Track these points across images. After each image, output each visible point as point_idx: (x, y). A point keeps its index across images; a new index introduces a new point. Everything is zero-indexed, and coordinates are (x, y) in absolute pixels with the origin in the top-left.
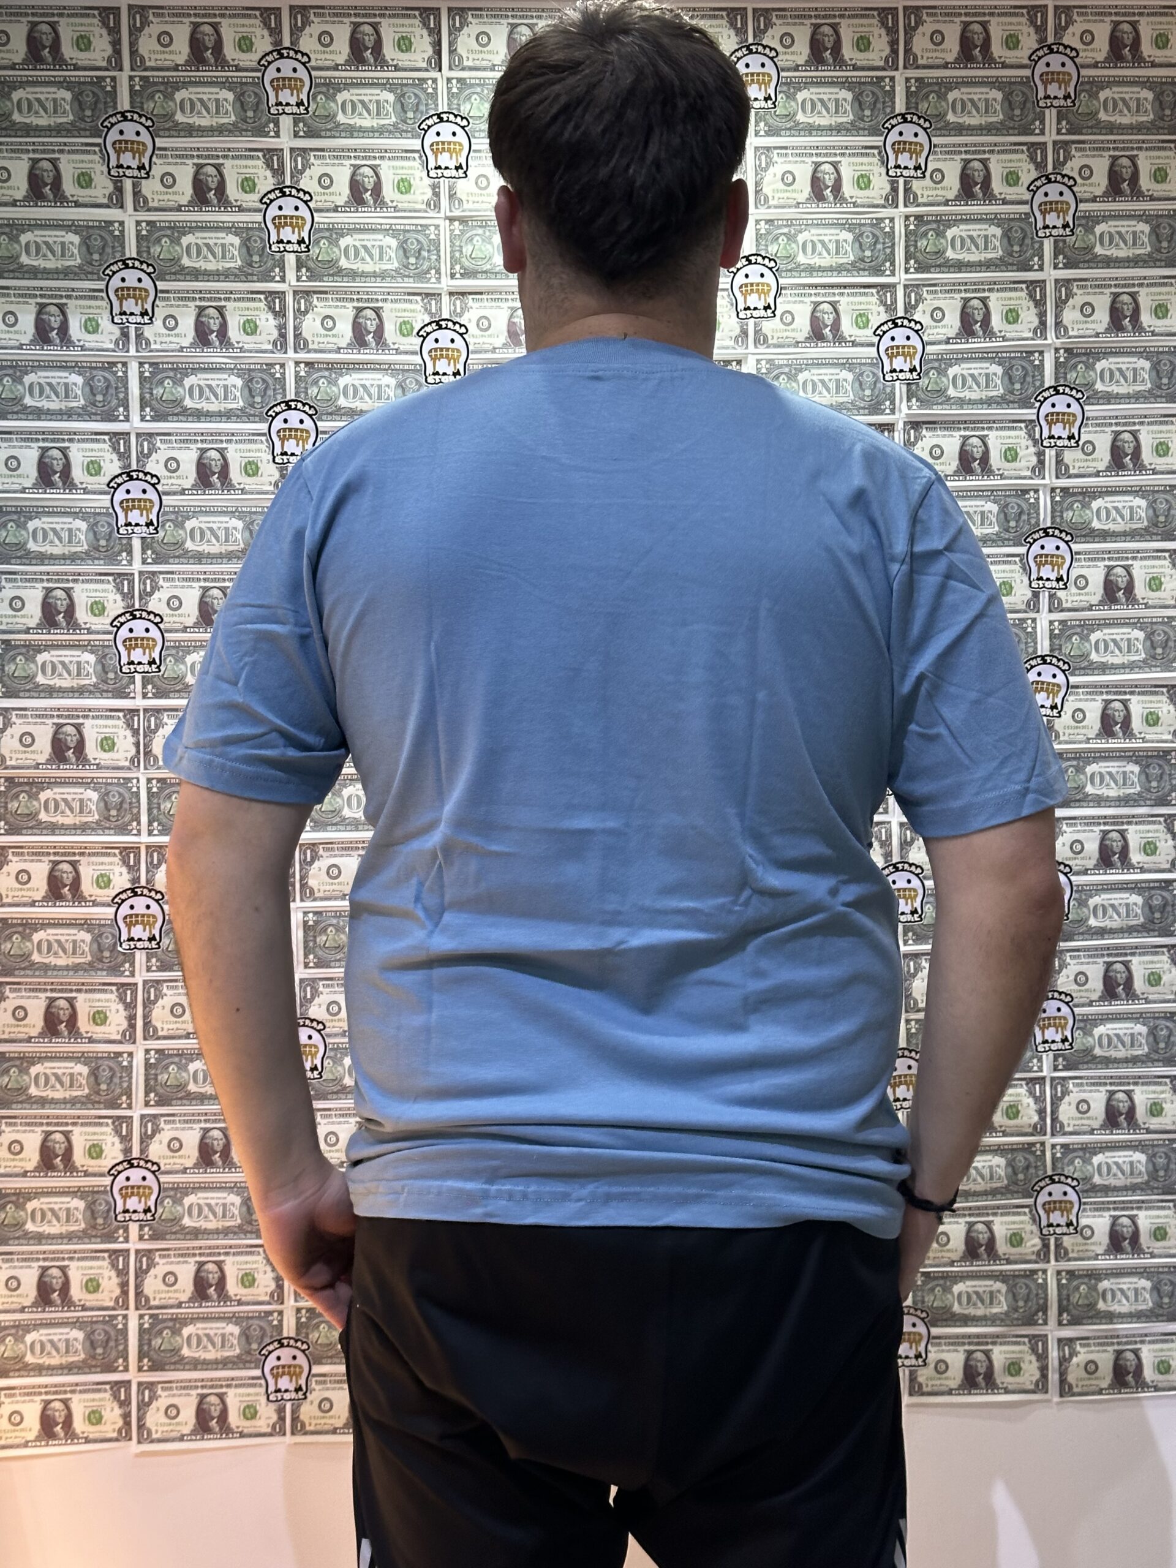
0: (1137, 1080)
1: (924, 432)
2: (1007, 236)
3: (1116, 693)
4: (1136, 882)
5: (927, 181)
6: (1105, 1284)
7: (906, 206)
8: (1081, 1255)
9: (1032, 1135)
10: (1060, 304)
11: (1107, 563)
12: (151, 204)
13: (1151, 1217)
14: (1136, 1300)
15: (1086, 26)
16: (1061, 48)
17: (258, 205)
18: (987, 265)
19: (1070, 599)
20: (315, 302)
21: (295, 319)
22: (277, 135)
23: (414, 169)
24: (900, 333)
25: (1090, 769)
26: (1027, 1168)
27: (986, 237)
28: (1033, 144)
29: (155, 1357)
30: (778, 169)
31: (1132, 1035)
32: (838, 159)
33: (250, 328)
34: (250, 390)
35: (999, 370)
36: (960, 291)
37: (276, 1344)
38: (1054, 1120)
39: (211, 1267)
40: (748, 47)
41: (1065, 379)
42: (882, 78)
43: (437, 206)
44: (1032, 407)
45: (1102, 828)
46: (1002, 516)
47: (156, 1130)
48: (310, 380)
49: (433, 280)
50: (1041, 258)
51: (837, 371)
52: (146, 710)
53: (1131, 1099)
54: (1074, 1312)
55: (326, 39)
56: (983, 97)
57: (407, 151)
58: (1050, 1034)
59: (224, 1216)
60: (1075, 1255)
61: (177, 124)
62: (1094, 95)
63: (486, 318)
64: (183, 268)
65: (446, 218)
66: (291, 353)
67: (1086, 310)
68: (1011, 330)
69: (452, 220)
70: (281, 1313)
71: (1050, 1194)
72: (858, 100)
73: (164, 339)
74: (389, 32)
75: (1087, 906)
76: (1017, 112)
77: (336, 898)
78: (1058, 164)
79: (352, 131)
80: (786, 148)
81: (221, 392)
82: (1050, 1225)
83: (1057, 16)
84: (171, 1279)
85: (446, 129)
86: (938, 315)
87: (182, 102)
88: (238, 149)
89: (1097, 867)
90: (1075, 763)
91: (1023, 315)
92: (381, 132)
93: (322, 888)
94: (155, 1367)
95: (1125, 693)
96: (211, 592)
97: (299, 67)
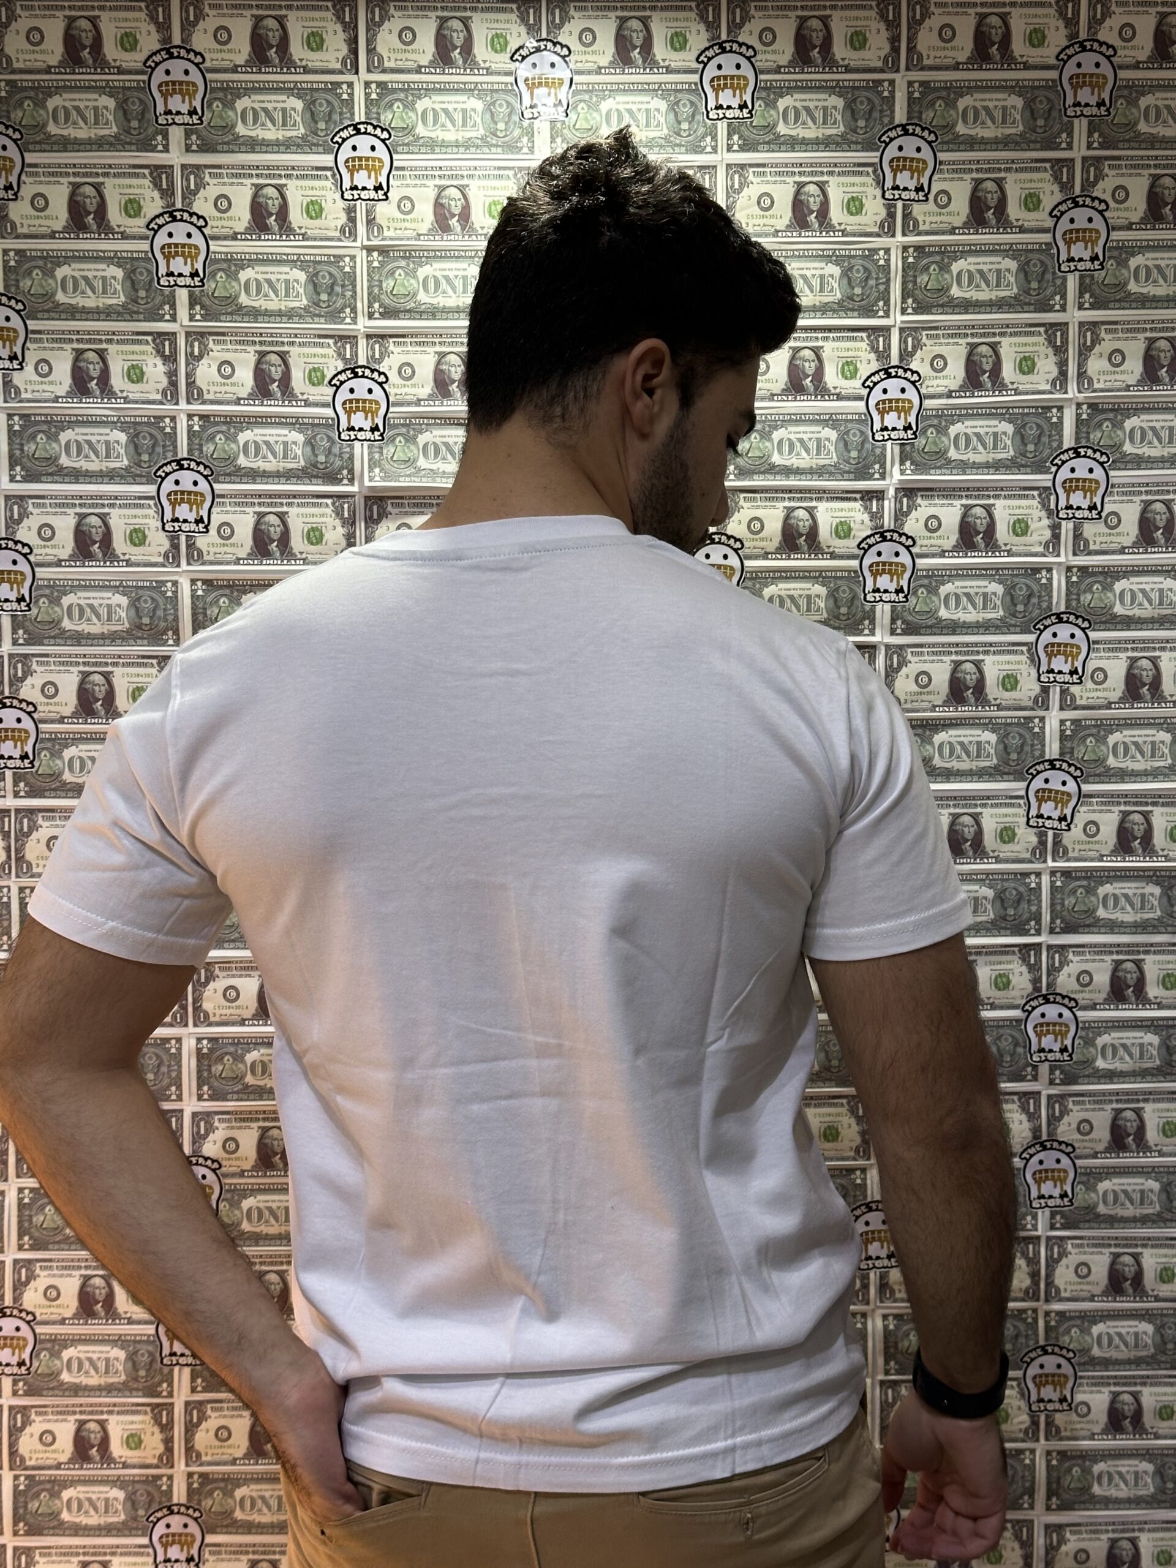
0: (1146, 1242)
1: (919, 501)
2: (1023, 270)
3: (1136, 804)
4: (1152, 1020)
5: (931, 206)
6: (1099, 1467)
7: (904, 234)
8: (1076, 1433)
9: (1023, 1300)
10: (1084, 352)
11: (1130, 654)
12: (20, 230)
13: (1159, 1395)
14: (1136, 1484)
15: (1126, 19)
16: (1096, 46)
17: (144, 231)
18: (999, 305)
19: (1085, 695)
20: (211, 345)
21: (187, 365)
22: (166, 149)
23: (326, 191)
24: (893, 385)
25: (1102, 891)
26: (1017, 1336)
27: (999, 271)
28: (1059, 161)
29: (32, 1521)
30: (753, 191)
31: (1142, 1192)
32: (825, 178)
33: (136, 375)
34: (136, 447)
35: (1009, 428)
36: (966, 335)
37: (165, 1511)
38: (1049, 1284)
39: (92, 1426)
40: (721, 45)
41: (1088, 440)
42: (879, 82)
43: (353, 234)
44: (1046, 473)
45: (1115, 957)
46: (1008, 598)
47: (31, 1277)
48: (205, 436)
49: (348, 320)
50: (1064, 297)
51: (819, 428)
52: (18, 811)
53: (1138, 1263)
54: (1065, 1496)
55: (222, 36)
56: (1000, 104)
57: (318, 169)
58: (1047, 1188)
59: (107, 1372)
60: (1068, 1434)
61: (50, 136)
62: (1133, 102)
63: (408, 364)
64: (58, 305)
65: (364, 247)
66: (183, 405)
67: (1116, 358)
68: (1025, 382)
69: (369, 250)
70: (170, 1478)
71: (1042, 1366)
72: (851, 109)
73: (36, 388)
74: (297, 27)
75: (1094, 1045)
76: (1040, 122)
77: (233, 1024)
78: (1088, 185)
79: (253, 145)
80: (763, 165)
81: (102, 449)
82: (1040, 1400)
83: (1092, 6)
84: (47, 1438)
85: (363, 143)
86: (939, 363)
87: (55, 110)
88: (120, 166)
89: (1107, 1001)
90: (1085, 883)
91: (1039, 364)
92: (286, 146)
93: (218, 1012)
94: (32, 1531)
95: (1147, 804)
96: (92, 678)
97: (192, 69)
